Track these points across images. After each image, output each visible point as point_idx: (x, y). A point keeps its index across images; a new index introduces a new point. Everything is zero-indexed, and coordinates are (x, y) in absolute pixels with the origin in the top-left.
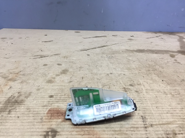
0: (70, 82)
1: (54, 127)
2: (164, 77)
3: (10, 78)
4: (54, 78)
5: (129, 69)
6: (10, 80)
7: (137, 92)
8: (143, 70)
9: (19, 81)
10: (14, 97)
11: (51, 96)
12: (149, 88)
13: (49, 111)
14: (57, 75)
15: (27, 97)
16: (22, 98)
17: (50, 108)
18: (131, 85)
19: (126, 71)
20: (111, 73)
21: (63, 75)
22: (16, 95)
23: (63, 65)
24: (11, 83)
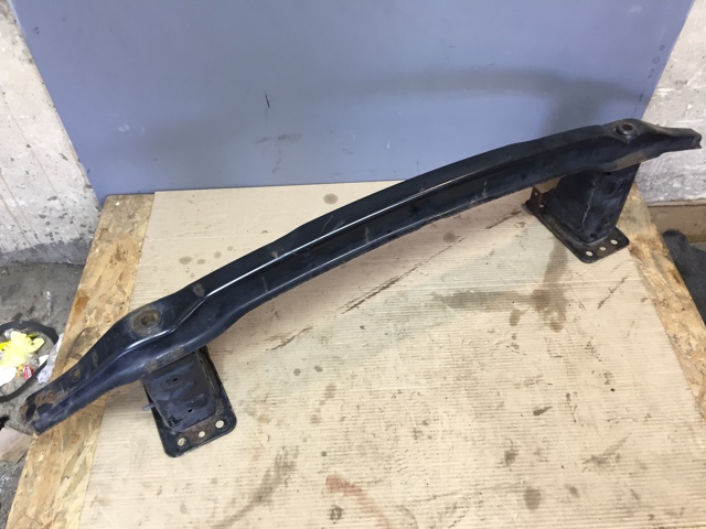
0: (343, 419)
1: (337, 503)
2: (478, 396)
3: (259, 414)
4: (318, 411)
5: (428, 376)
6: (261, 419)
7: (430, 437)
8: (450, 380)
9: (274, 422)
10: (281, 456)
11: (324, 454)
12: (447, 428)
13: (327, 480)
14: (322, 403)
15: (296, 456)
16: (290, 458)
17: (327, 475)
18: (425, 423)
19: (423, 381)
20: (400, 392)
21: (330, 401)
22: (282, 453)
23: (325, 370)
24: (265, 427)
